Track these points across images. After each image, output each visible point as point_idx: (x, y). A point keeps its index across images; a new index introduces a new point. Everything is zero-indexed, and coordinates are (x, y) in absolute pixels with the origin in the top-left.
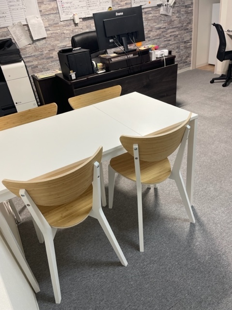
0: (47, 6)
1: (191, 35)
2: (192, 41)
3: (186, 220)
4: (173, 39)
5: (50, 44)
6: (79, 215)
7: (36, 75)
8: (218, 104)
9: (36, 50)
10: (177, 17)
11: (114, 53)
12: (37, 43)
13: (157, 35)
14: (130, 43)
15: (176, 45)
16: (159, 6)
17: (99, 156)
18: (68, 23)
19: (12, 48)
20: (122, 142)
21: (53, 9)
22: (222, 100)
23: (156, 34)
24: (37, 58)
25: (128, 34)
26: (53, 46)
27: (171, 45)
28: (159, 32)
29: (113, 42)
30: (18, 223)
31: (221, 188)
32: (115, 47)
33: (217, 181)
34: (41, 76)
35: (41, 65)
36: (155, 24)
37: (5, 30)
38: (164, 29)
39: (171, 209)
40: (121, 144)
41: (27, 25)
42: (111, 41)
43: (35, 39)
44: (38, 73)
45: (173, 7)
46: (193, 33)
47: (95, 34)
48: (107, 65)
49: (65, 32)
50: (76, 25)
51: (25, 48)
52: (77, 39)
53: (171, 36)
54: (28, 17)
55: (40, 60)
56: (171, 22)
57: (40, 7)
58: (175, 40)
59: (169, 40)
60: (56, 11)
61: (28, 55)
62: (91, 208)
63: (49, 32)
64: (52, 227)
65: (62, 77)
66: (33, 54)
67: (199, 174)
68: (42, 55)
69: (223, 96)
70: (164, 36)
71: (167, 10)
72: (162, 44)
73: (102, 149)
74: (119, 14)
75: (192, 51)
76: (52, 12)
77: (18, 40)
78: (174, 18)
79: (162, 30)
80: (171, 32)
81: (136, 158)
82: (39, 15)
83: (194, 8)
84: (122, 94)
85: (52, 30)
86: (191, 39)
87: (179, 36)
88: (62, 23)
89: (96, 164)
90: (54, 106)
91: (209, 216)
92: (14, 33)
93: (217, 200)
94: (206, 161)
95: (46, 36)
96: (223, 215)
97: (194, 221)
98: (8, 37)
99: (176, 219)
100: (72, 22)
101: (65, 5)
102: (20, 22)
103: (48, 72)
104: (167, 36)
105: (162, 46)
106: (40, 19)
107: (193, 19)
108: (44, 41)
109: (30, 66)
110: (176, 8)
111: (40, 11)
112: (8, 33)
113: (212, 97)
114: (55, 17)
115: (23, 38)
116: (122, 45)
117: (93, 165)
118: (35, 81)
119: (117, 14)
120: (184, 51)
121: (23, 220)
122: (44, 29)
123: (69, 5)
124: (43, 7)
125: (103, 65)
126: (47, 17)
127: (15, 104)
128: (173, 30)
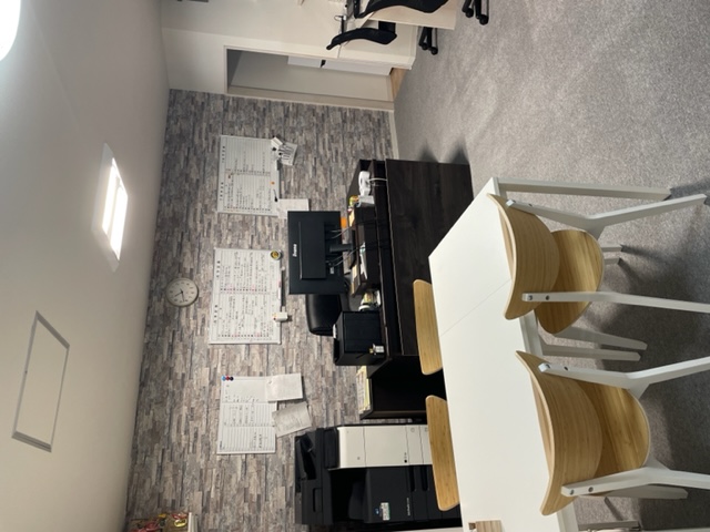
0: (254, 361)
1: (334, 109)
2: (344, 106)
3: (698, 212)
4: (336, 145)
5: (312, 372)
6: (634, 415)
7: (361, 412)
8: (474, 80)
9: (318, 398)
10: (301, 135)
11: (351, 268)
12: (308, 393)
13: (325, 174)
14: (340, 238)
15: (346, 139)
16: (280, 166)
17: (530, 360)
18: (284, 332)
19: (313, 440)
20: (515, 317)
21: (261, 353)
22: (467, 70)
23: (322, 177)
24: (330, 401)
25: (326, 241)
26: (316, 367)
27: (345, 150)
28: (320, 172)
29: (336, 268)
30: (639, 527)
31: (645, 125)
32: (342, 266)
33: (629, 128)
34: (365, 403)
35: (343, 397)
36: (307, 178)
37: (280, 441)
38: (318, 160)
39: (671, 232)
40: (518, 319)
41: (279, 402)
42: (332, 272)
43: (301, 397)
44: (356, 406)
45: (284, 140)
46: (331, 105)
47: (311, 297)
48: (369, 285)
49: (297, 341)
50: (290, 319)
51: (313, 418)
52: (314, 325)
53: (330, 149)
54: (267, 399)
55: (335, 396)
56: (308, 147)
57: (254, 374)
58: (338, 142)
59: (337, 152)
60: (265, 347)
61: (325, 415)
62: (624, 391)
63: (294, 369)
64: (645, 466)
65: (375, 368)
66: (324, 407)
67: (610, 157)
68: (327, 389)
69: (459, 65)
70: (328, 162)
71: (287, 153)
72: (340, 167)
73: (520, 353)
74: (295, 250)
75: (361, 108)
76: (265, 355)
77: (298, 425)
78: (301, 140)
79: (318, 164)
80: (324, 148)
81: (547, 298)
82: (267, 379)
83: (291, 101)
84: (428, 279)
85: (291, 362)
86: (340, 109)
87: (332, 132)
88: (284, 342)
89: (542, 368)
90: (431, 400)
91: (697, 164)
92: (288, 428)
93: (667, 139)
94: (585, 136)
95: (300, 375)
96: (701, 137)
97: (703, 196)
98: (292, 441)
99: (692, 229)
100: (284, 325)
101: (258, 330)
102: (273, 413)
103: (359, 387)
104: (329, 155)
105: (343, 168)
106: (274, 378)
107: (308, 103)
108: (307, 381)
109: (342, 417)
110: (288, 134)
111: (261, 374)
112: (285, 439)
113: (458, 88)
114: (273, 352)
115: (296, 415)
116: (340, 253)
117: (544, 373)
118: (372, 417)
119: (295, 255)
120: (359, 125)
121: (635, 517)
122: (288, 375)
123: (259, 324)
124: (255, 368)
125: (369, 293)
126: (271, 366)
127: (407, 464)
128: (321, 143)
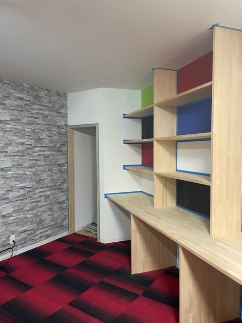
1: (67, 195)
4: (43, 200)
10: (48, 176)
13: (20, 196)
15: (48, 206)
23: (18, 194)
27: (40, 207)
28: (22, 192)
36: (16, 183)
38: (31, 189)
53: (40, 196)
56: (40, 181)
58: (46, 201)
59: (38, 202)
70: (30, 197)
72: (28, 206)
78: (44, 176)
80: (41, 192)
86: (67, 199)
87: (52, 196)
104: (35, 196)
105: (27, 208)
110: (47, 167)
120: (58, 213)
128: (43, 190)
